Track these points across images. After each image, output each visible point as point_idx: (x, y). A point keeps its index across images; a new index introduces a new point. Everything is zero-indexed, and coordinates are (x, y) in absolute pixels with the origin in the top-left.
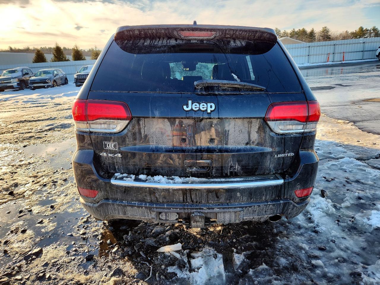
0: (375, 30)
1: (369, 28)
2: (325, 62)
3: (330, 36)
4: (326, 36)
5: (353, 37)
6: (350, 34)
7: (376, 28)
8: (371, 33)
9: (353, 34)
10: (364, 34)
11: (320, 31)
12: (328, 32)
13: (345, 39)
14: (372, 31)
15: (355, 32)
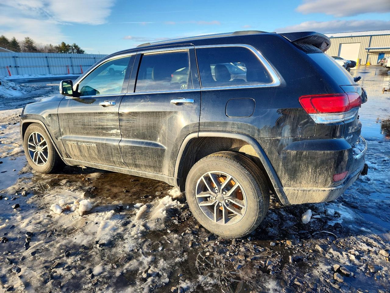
0: (76, 47)
1: (71, 45)
2: (66, 74)
3: (35, 47)
4: (31, 48)
5: (58, 51)
6: (55, 48)
7: (76, 45)
8: (73, 50)
9: (57, 48)
10: (68, 50)
11: (24, 41)
12: (32, 43)
13: (51, 53)
14: (74, 48)
15: (58, 46)
